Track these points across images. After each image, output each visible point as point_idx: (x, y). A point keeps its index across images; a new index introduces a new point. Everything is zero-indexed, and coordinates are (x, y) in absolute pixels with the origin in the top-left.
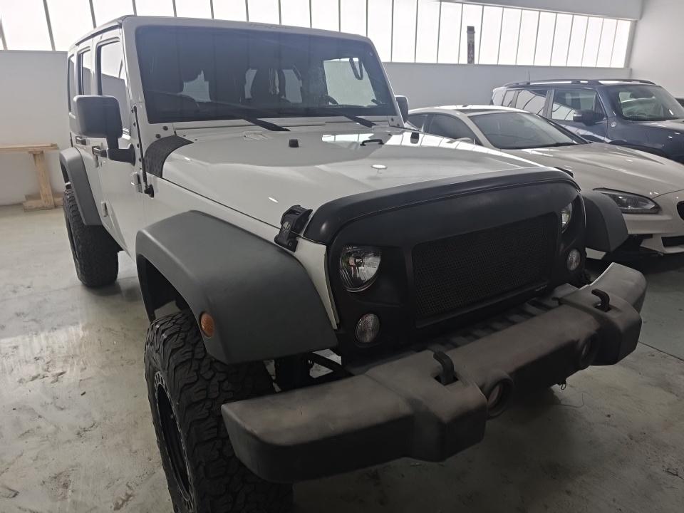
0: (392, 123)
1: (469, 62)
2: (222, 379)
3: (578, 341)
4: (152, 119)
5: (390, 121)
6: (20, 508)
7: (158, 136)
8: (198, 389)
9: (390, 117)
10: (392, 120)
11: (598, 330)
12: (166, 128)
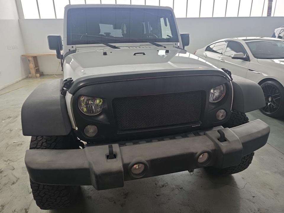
0: (175, 46)
1: (268, 16)
2: (43, 141)
3: (196, 153)
4: (68, 44)
5: (174, 45)
6: (12, 174)
7: (69, 50)
8: (34, 143)
9: (174, 43)
10: (176, 44)
11: (213, 150)
12: (73, 47)
